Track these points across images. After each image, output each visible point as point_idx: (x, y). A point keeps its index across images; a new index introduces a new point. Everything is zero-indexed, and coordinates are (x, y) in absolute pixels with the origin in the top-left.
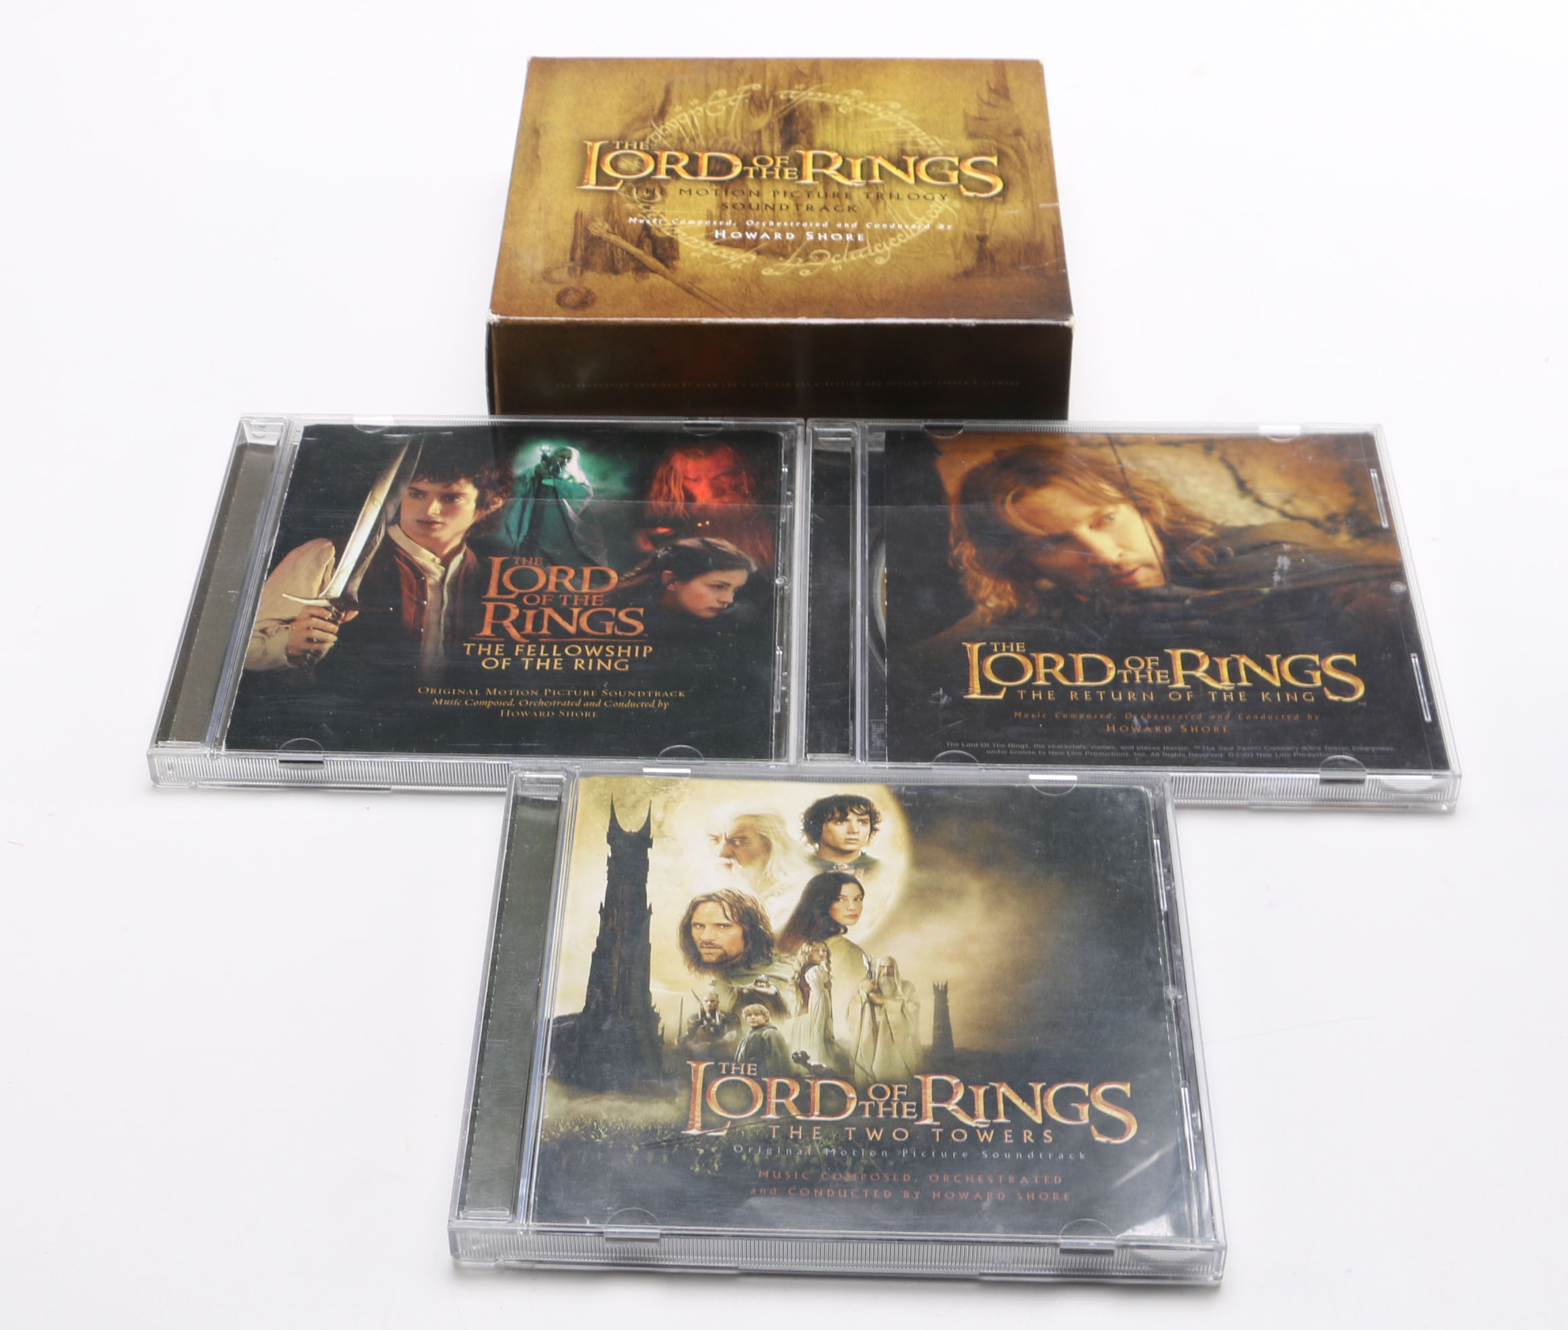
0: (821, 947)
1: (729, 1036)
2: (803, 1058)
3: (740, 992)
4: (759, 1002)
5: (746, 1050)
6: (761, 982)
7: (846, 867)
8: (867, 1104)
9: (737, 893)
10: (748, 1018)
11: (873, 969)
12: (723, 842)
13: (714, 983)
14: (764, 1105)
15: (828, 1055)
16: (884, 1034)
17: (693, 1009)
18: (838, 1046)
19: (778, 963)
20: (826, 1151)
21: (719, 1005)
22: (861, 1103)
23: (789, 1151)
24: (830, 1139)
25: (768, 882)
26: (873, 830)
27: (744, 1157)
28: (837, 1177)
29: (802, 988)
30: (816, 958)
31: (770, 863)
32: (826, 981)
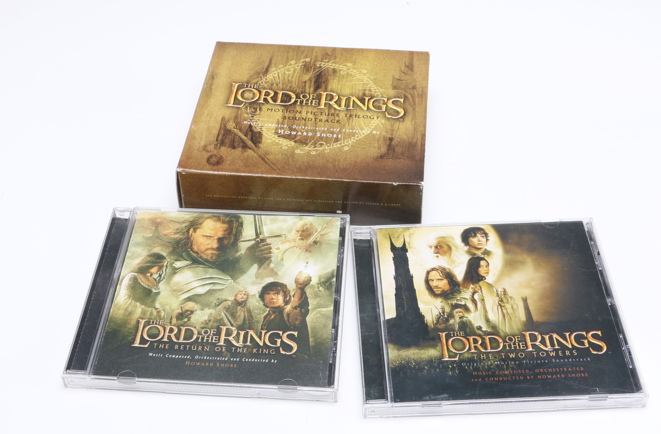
0: (478, 285)
1: (451, 321)
2: (480, 328)
3: (452, 304)
4: (460, 308)
5: (459, 326)
6: (459, 300)
7: (480, 254)
8: (507, 344)
9: (443, 267)
10: (457, 314)
11: (498, 293)
12: (433, 248)
13: (441, 302)
14: (470, 347)
15: (489, 327)
16: (507, 317)
17: (436, 312)
18: (492, 323)
19: (463, 293)
20: (496, 363)
21: (445, 310)
22: (504, 344)
23: (482, 364)
24: (496, 358)
25: (453, 262)
26: (487, 240)
27: (466, 367)
28: (502, 372)
29: (474, 301)
30: (477, 290)
31: (452, 254)
32: (482, 298)
